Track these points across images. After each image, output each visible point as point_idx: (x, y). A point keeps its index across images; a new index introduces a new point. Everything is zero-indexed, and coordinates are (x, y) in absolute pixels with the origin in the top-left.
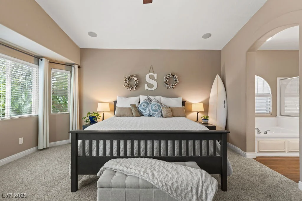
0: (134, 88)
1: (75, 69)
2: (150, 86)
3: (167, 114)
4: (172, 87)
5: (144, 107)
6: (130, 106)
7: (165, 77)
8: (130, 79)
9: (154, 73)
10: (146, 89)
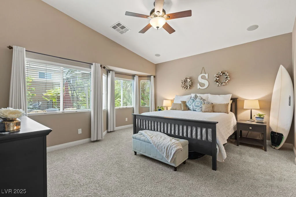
0: (188, 88)
1: (152, 77)
2: (202, 85)
3: (205, 109)
4: (222, 84)
5: (190, 104)
6: (180, 103)
7: (215, 76)
8: (185, 81)
9: (205, 73)
10: (198, 88)
